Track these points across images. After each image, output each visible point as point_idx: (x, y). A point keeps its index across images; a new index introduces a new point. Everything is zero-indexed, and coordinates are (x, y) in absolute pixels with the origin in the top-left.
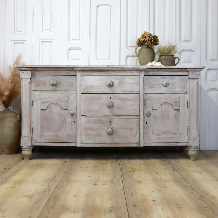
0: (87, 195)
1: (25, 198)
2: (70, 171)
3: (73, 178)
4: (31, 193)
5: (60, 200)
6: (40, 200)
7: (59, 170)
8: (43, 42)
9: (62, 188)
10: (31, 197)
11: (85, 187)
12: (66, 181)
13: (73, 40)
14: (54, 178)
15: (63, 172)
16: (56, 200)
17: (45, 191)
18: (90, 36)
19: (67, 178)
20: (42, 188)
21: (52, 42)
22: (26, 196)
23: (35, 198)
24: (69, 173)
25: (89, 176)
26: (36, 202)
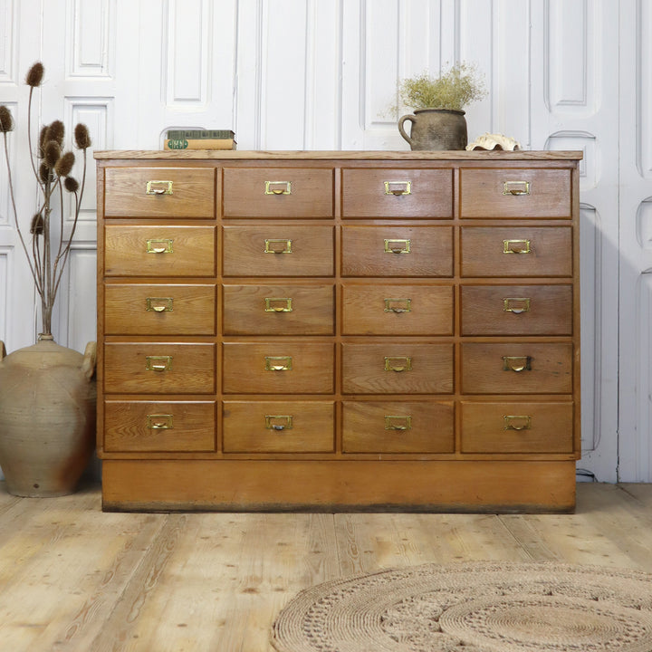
0: (224, 623)
1: (22, 630)
2: (166, 550)
3: (176, 569)
4: (38, 617)
5: (136, 637)
6: (69, 637)
7: (129, 545)
8: (74, 106)
9: (140, 602)
10: (39, 628)
11: (217, 599)
12: (153, 579)
13: (177, 100)
14: (114, 570)
15: (145, 552)
16: (123, 636)
17: (85, 610)
18: (235, 89)
19: (156, 572)
20: (74, 602)
21: (106, 106)
22: (22, 625)
23: (54, 631)
24: (164, 555)
25: (228, 566)
26: (57, 643)
